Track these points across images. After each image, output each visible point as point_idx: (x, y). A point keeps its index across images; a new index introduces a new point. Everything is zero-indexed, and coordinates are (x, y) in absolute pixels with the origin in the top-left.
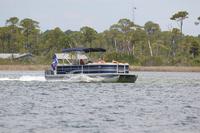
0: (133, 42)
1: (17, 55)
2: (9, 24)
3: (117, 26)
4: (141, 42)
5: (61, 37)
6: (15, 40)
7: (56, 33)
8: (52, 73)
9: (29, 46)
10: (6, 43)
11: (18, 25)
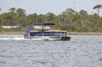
0: (74, 20)
1: (15, 27)
2: (11, 11)
3: (65, 12)
4: (78, 20)
5: (37, 18)
6: (13, 19)
7: (35, 16)
8: (28, 36)
9: (21, 22)
10: (9, 21)
11: (15, 12)
